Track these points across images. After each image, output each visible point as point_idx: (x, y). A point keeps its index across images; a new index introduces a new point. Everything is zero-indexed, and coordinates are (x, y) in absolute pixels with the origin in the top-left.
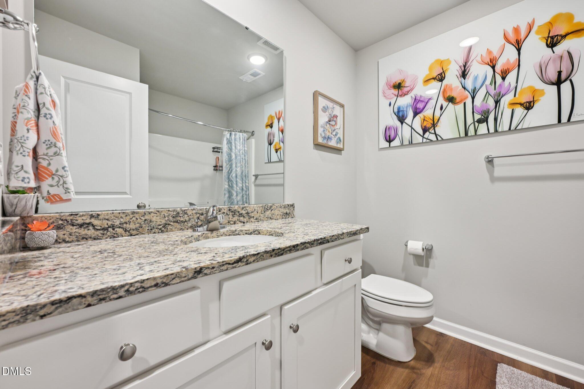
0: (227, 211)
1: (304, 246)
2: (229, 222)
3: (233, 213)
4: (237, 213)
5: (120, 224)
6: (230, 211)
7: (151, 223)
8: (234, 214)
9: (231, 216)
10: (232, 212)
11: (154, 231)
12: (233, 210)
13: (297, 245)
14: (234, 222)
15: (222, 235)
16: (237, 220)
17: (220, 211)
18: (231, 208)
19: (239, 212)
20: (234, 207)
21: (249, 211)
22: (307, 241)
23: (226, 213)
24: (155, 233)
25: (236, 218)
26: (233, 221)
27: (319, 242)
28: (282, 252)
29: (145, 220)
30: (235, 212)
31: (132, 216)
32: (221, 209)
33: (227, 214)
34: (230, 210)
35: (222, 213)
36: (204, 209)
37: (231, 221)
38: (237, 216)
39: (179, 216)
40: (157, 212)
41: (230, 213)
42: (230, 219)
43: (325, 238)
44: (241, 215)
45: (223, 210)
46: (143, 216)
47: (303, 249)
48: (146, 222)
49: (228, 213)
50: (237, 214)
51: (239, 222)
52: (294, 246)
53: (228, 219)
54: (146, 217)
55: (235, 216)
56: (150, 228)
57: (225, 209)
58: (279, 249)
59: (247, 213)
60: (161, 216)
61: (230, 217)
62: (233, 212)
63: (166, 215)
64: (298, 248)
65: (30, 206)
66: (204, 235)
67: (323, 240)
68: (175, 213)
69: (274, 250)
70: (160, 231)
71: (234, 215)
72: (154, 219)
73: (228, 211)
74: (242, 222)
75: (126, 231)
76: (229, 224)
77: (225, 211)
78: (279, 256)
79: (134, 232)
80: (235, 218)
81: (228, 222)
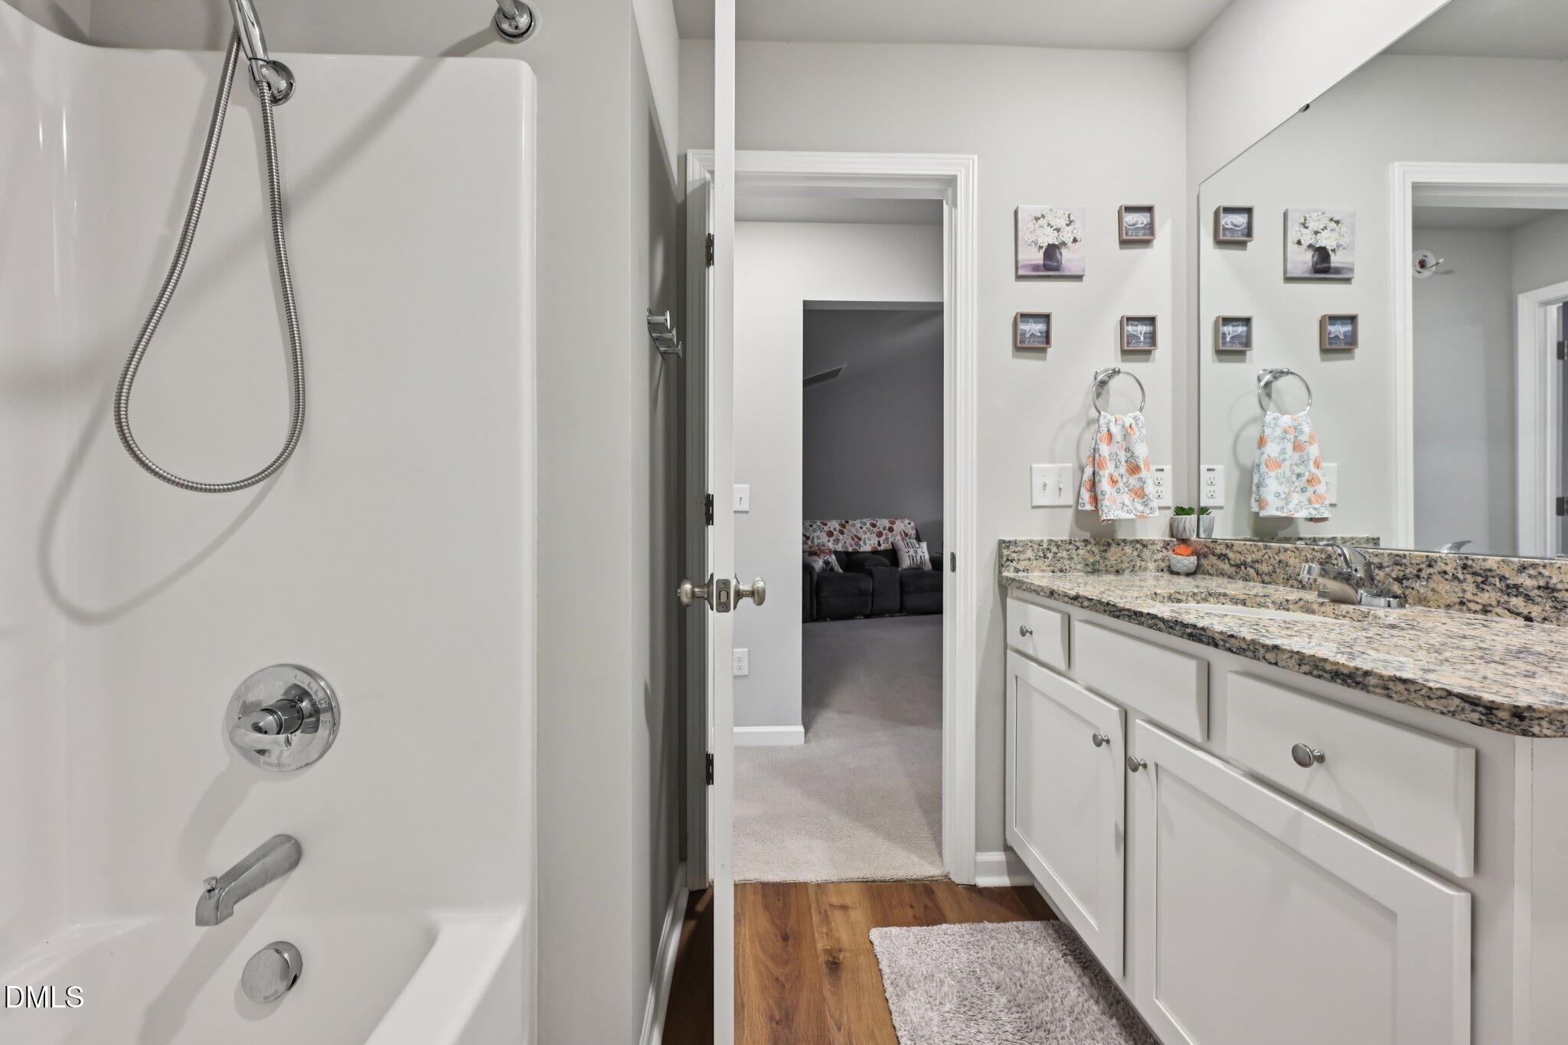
0: (1455, 569)
1: (1152, 622)
2: (1462, 603)
3: (1480, 579)
4: (1497, 580)
5: (1252, 562)
6: (1465, 571)
7: (1287, 568)
8: (1483, 582)
9: (1470, 588)
10: (1475, 574)
11: (1291, 582)
12: (1477, 568)
13: (1141, 614)
14: (1484, 606)
15: (1344, 617)
16: (1494, 603)
17: (1430, 566)
18: (1470, 563)
19: (1502, 578)
20: (1484, 560)
21: (1554, 580)
22: (1159, 615)
23: (1451, 574)
24: (1292, 586)
25: (1488, 597)
26: (1477, 603)
27: (1189, 631)
28: (1118, 613)
29: (1280, 561)
30: (1487, 577)
31: (1264, 551)
32: (1436, 562)
33: (1455, 578)
34: (1465, 567)
35: (1439, 573)
36: (1386, 555)
37: (1470, 601)
38: (1497, 590)
39: (1331, 563)
40: (1295, 550)
41: (1468, 576)
42: (1469, 596)
43: (1203, 629)
44: (1514, 590)
45: (1442, 564)
46: (1277, 554)
47: (1150, 627)
48: (1281, 565)
49: (1460, 576)
50: (1498, 583)
51: (1506, 612)
52: (1135, 613)
53: (1461, 595)
54: (1282, 557)
55: (1486, 587)
56: (1285, 577)
57: (1448, 562)
58: (1114, 606)
59: (1547, 587)
60: (1302, 558)
61: (1467, 589)
62: (1480, 575)
63: (1309, 557)
64: (1143, 619)
65: (1182, 528)
66: (1301, 603)
67: (1198, 631)
68: (1323, 556)
69: (1108, 604)
70: (1300, 586)
71: (1482, 586)
72: (1291, 561)
73: (1460, 570)
74: (1518, 614)
75: (1258, 573)
76: (1465, 608)
77: (1448, 569)
78: (1114, 616)
79: (1267, 579)
80: (1486, 595)
81: (1458, 600)
